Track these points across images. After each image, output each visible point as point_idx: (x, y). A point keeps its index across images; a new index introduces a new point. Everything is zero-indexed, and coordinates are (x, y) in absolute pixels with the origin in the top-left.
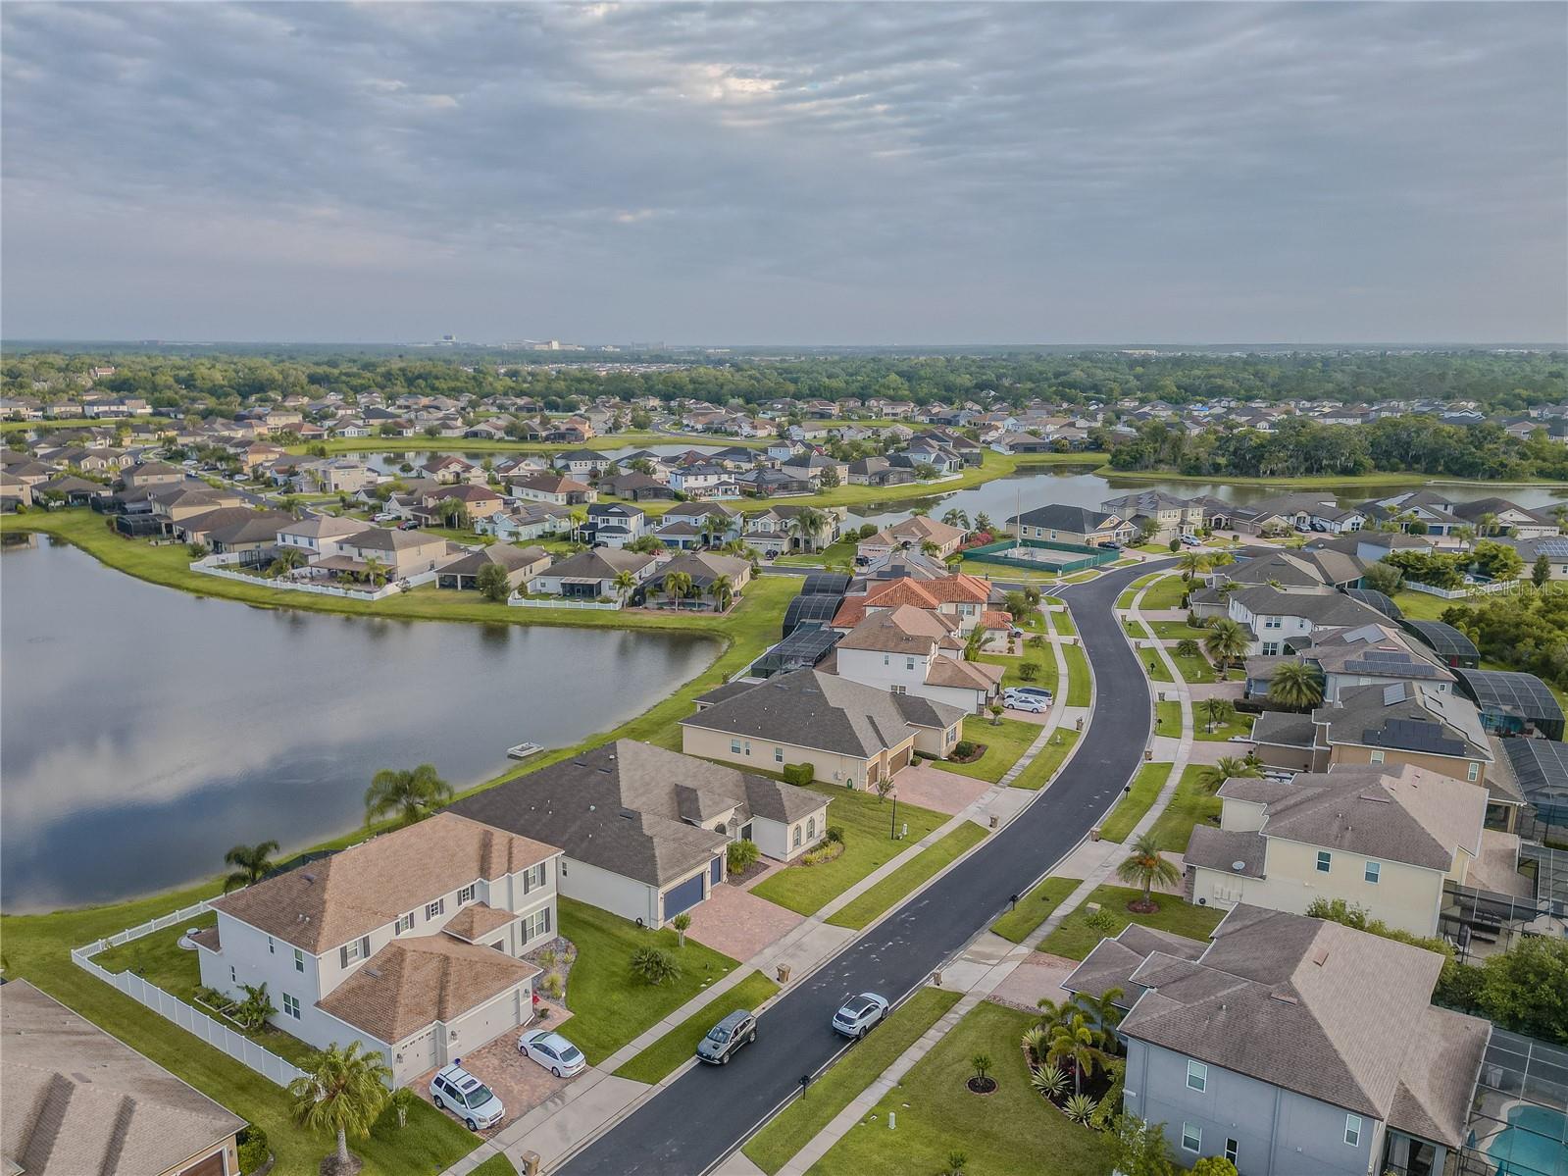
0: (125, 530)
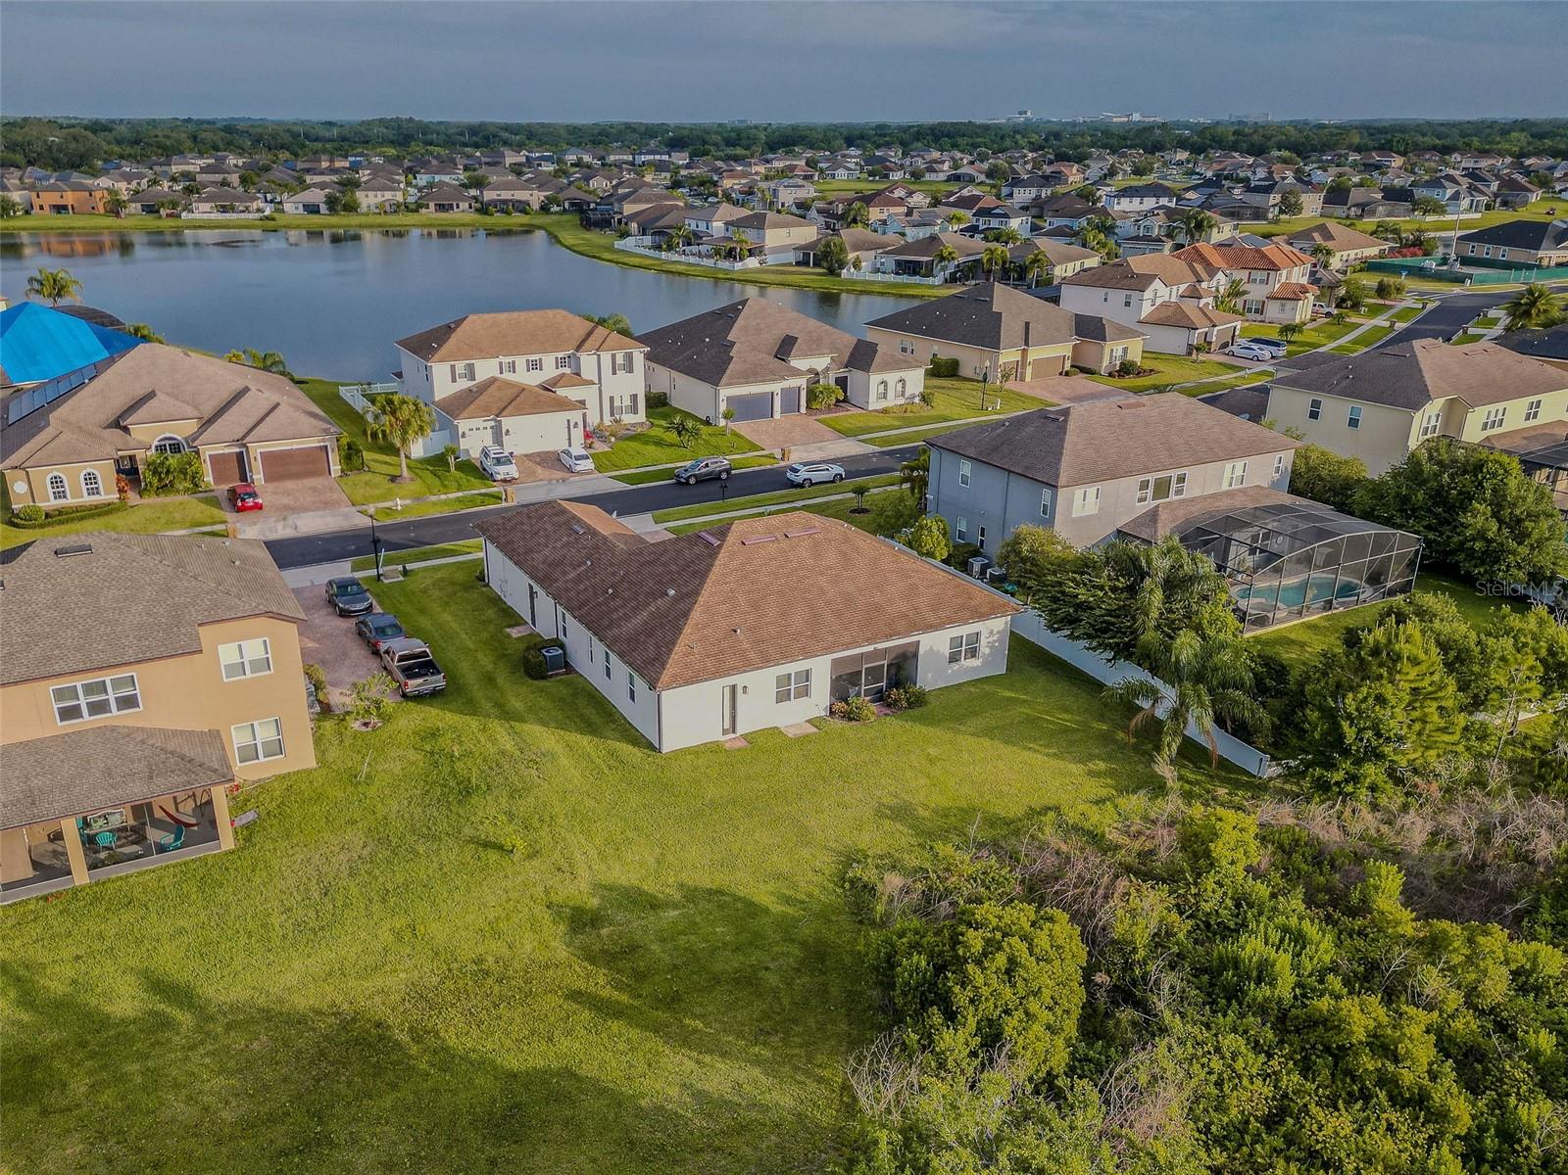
0: (588, 224)
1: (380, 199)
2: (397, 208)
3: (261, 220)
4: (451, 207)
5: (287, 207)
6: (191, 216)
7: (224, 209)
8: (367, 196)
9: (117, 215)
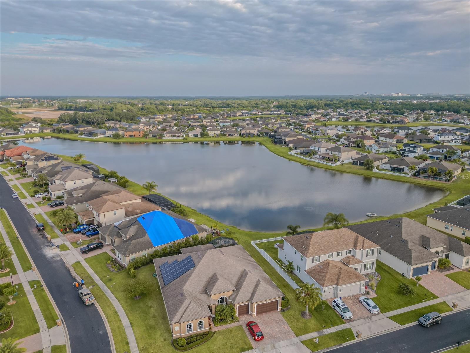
0: (275, 142)
1: (214, 133)
2: (218, 135)
3: (183, 139)
4: (233, 135)
5: (190, 135)
6: (165, 138)
7: (173, 136)
8: (210, 132)
9: (146, 138)
